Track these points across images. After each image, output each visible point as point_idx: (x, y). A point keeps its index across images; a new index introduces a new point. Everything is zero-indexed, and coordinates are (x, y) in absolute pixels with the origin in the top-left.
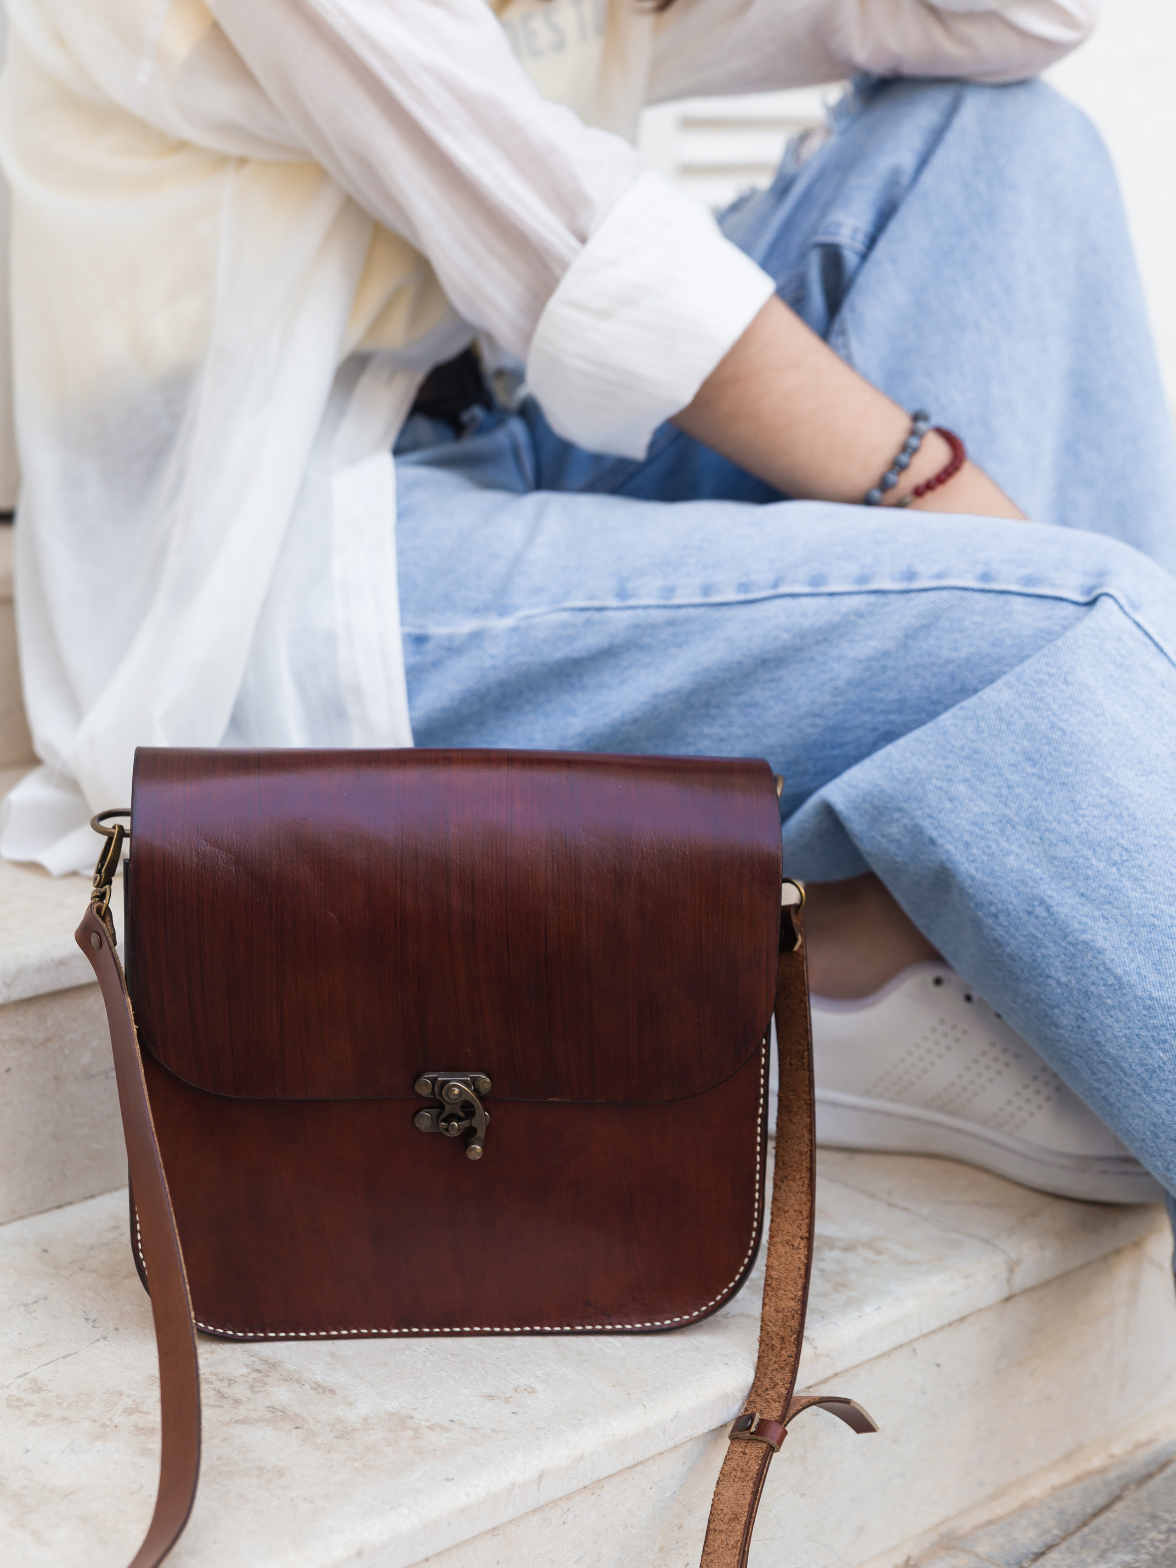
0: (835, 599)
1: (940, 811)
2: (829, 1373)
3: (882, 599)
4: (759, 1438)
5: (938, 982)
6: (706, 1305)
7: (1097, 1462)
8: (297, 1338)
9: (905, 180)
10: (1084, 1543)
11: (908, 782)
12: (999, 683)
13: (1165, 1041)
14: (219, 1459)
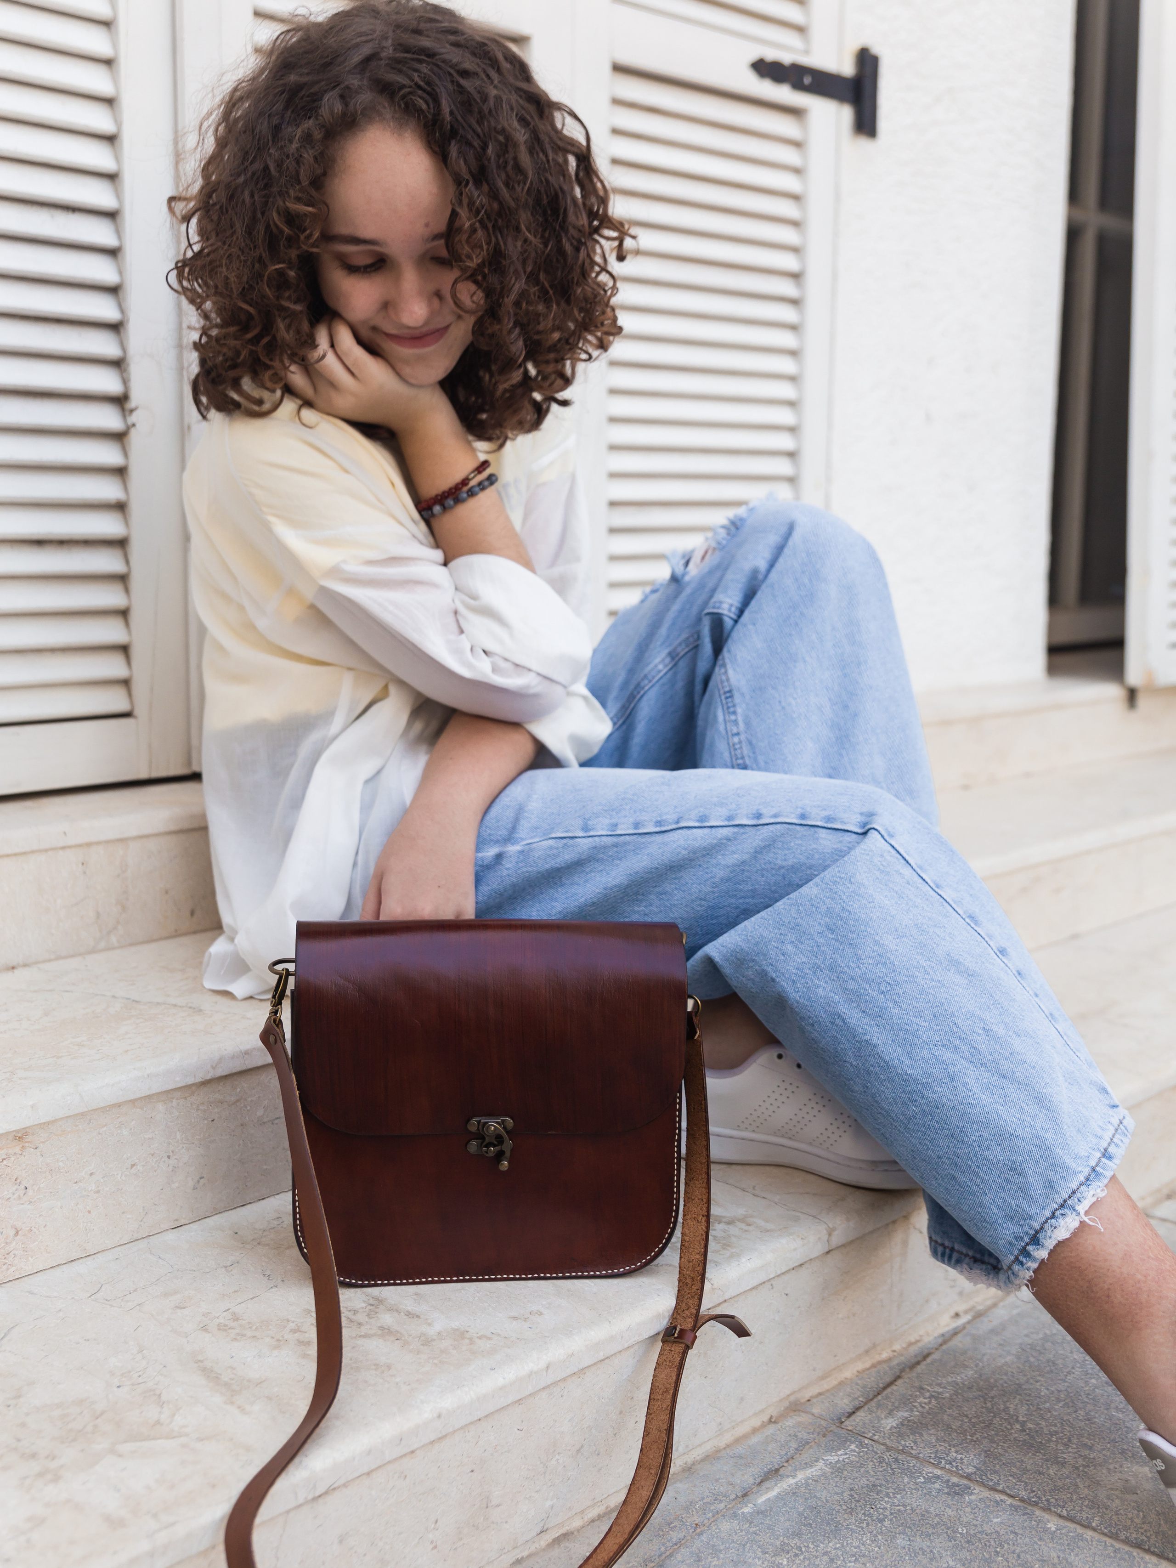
0: (714, 830)
1: (777, 962)
2: (721, 1300)
3: (742, 830)
4: (680, 1341)
5: (780, 1056)
6: (645, 1259)
7: (885, 1355)
8: (395, 1284)
9: (760, 577)
10: (879, 1406)
11: (757, 943)
12: (811, 883)
13: (916, 1101)
14: (351, 1359)
